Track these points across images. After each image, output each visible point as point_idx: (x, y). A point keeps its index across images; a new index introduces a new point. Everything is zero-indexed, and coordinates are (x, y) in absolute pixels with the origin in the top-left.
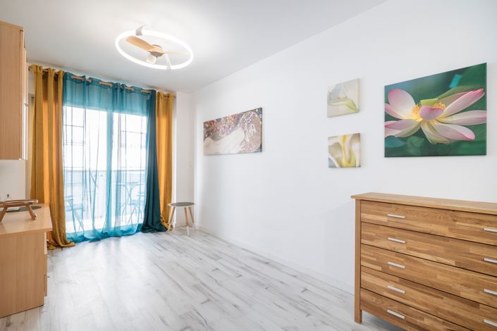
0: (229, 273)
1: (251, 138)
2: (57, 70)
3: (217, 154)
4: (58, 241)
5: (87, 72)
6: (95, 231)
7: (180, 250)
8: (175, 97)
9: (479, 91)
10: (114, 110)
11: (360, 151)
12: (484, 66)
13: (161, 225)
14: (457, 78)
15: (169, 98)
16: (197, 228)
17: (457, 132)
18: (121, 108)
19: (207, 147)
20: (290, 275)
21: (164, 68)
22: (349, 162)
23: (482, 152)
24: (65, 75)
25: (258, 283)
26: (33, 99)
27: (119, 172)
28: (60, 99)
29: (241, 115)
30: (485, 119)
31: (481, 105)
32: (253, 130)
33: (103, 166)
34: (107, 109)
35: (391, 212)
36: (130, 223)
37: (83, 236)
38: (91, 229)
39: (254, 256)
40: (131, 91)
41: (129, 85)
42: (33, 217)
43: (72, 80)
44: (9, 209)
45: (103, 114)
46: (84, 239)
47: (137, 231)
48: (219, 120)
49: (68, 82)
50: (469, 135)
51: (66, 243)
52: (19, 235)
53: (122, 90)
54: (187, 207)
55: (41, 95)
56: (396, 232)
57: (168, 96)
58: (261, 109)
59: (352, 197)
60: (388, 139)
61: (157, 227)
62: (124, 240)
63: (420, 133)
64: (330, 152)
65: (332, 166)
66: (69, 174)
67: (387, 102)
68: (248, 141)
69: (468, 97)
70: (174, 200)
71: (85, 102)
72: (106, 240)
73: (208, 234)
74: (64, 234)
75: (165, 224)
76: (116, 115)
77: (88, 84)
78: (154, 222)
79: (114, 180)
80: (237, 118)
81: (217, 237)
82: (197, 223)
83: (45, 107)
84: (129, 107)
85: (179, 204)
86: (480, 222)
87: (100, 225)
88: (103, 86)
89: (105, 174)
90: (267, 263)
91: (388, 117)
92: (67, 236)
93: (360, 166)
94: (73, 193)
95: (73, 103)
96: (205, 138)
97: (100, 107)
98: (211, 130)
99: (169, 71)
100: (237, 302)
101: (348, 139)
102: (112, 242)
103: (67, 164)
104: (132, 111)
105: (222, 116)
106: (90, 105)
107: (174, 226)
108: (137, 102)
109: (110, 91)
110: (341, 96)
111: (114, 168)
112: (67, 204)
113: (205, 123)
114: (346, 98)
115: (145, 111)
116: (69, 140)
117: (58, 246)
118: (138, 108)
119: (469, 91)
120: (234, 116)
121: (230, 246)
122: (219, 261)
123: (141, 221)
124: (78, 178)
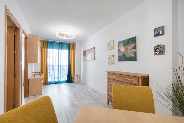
0: (83, 93)
1: (93, 56)
2: (46, 40)
3: (86, 61)
4: (46, 83)
5: (53, 40)
6: (55, 81)
7: (74, 87)
8: (76, 44)
9: (135, 44)
10: (59, 49)
11: (114, 60)
12: (135, 37)
13: (72, 81)
14: (131, 40)
15: (74, 45)
16: (81, 82)
17: (131, 55)
18: (61, 49)
19: (84, 58)
20: (99, 94)
21: (69, 38)
22: (112, 63)
23: (136, 60)
24: (48, 41)
25: (90, 95)
26: (41, 48)
27: (61, 66)
28: (47, 47)
29: (90, 49)
30: (136, 51)
31: (135, 47)
32: (93, 54)
33: (57, 64)
34: (58, 49)
35: (113, 75)
36: (63, 80)
37: (52, 82)
38: (54, 81)
39: (93, 90)
40: (64, 44)
41: (63, 42)
42: (40, 76)
43: (49, 42)
44: (36, 74)
45: (57, 50)
46: (53, 83)
47: (65, 82)
48: (86, 51)
49: (49, 43)
50: (133, 55)
51: (48, 84)
52: (37, 79)
53: (61, 44)
54: (78, 76)
55: (43, 47)
56: (114, 81)
57: (74, 44)
58: (95, 48)
59: (107, 72)
60: (119, 56)
61: (71, 82)
62: (62, 84)
63: (124, 55)
64: (108, 60)
65: (109, 64)
66: (49, 66)
67: (118, 46)
68: (92, 57)
69: (132, 45)
70: (76, 74)
71: (52, 48)
72: (58, 84)
73: (84, 84)
74: (48, 81)
75: (73, 81)
76: (60, 50)
77: (53, 43)
78: (70, 80)
79: (59, 68)
80: (90, 50)
81: (85, 85)
82: (82, 81)
83: (44, 50)
84: (63, 48)
85: (77, 75)
86: (126, 77)
87: (56, 80)
88: (57, 43)
89: (57, 66)
90: (95, 91)
91: (119, 51)
92: (49, 82)
93: (114, 64)
94: (50, 71)
95: (50, 48)
96: (83, 56)
97: (56, 49)
98: (85, 53)
99: (70, 39)
100: (81, 98)
101: (111, 56)
102: (59, 84)
103: (48, 64)
104: (64, 49)
105: (86, 50)
106: (54, 48)
107: (76, 82)
108: (65, 46)
109: (58, 44)
110: (110, 44)
111: (60, 65)
112: (49, 74)
113: (83, 51)
114: (111, 45)
115: (67, 48)
116: (49, 56)
117: (46, 84)
118: (65, 48)
119: (133, 44)
120: (89, 49)
121: (88, 87)
122: (83, 90)
123: (67, 80)
124: (51, 67)
